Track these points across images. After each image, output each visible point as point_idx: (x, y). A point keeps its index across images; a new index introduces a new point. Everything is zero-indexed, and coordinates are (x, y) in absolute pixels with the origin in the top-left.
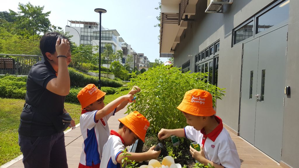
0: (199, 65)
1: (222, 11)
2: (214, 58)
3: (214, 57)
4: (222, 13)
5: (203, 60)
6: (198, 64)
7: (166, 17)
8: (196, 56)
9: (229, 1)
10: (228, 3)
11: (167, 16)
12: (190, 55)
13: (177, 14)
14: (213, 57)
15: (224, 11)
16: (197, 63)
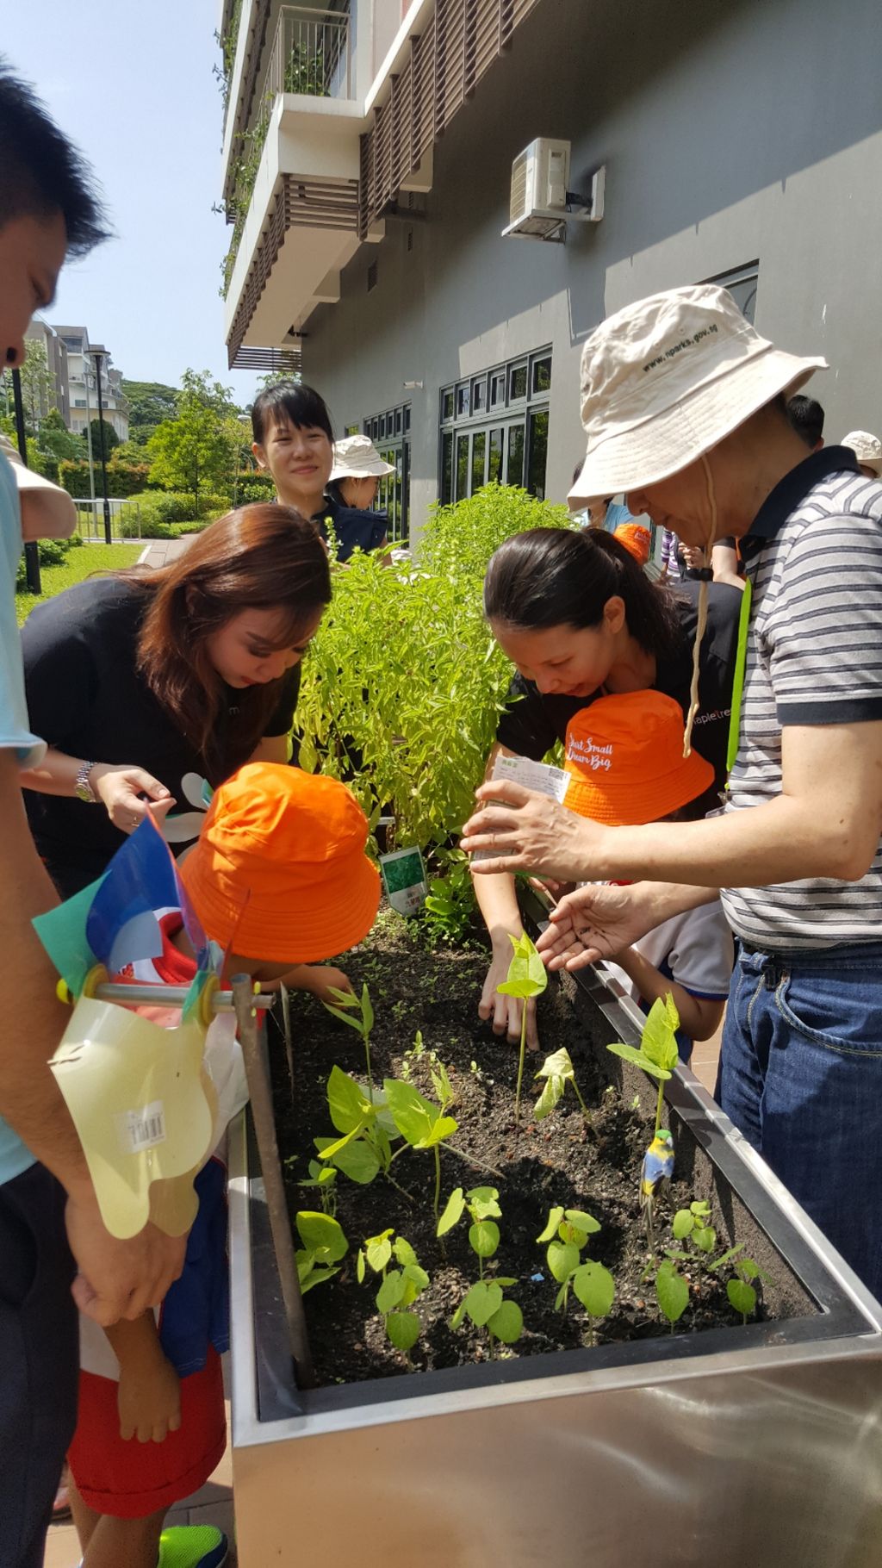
0: (459, 434)
1: (561, 234)
2: (528, 413)
3: (529, 408)
4: (561, 245)
5: (480, 414)
6: (455, 430)
7: (302, 196)
8: (443, 391)
9: (589, 213)
10: (586, 217)
11: (301, 188)
12: (413, 383)
13: (351, 181)
14: (525, 411)
15: (569, 238)
16: (452, 423)
